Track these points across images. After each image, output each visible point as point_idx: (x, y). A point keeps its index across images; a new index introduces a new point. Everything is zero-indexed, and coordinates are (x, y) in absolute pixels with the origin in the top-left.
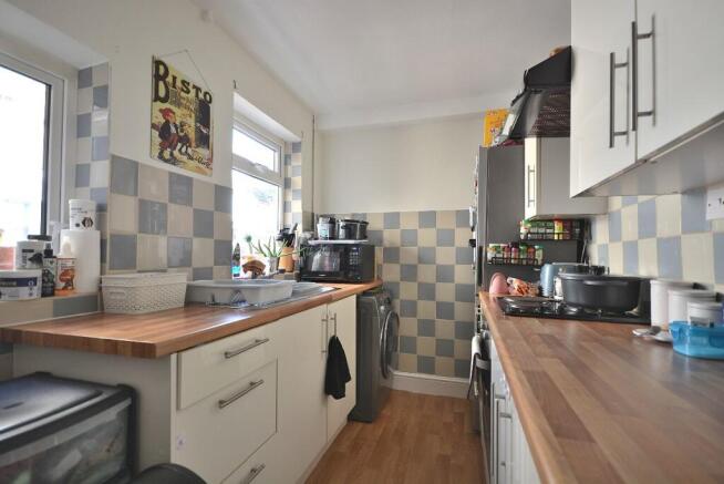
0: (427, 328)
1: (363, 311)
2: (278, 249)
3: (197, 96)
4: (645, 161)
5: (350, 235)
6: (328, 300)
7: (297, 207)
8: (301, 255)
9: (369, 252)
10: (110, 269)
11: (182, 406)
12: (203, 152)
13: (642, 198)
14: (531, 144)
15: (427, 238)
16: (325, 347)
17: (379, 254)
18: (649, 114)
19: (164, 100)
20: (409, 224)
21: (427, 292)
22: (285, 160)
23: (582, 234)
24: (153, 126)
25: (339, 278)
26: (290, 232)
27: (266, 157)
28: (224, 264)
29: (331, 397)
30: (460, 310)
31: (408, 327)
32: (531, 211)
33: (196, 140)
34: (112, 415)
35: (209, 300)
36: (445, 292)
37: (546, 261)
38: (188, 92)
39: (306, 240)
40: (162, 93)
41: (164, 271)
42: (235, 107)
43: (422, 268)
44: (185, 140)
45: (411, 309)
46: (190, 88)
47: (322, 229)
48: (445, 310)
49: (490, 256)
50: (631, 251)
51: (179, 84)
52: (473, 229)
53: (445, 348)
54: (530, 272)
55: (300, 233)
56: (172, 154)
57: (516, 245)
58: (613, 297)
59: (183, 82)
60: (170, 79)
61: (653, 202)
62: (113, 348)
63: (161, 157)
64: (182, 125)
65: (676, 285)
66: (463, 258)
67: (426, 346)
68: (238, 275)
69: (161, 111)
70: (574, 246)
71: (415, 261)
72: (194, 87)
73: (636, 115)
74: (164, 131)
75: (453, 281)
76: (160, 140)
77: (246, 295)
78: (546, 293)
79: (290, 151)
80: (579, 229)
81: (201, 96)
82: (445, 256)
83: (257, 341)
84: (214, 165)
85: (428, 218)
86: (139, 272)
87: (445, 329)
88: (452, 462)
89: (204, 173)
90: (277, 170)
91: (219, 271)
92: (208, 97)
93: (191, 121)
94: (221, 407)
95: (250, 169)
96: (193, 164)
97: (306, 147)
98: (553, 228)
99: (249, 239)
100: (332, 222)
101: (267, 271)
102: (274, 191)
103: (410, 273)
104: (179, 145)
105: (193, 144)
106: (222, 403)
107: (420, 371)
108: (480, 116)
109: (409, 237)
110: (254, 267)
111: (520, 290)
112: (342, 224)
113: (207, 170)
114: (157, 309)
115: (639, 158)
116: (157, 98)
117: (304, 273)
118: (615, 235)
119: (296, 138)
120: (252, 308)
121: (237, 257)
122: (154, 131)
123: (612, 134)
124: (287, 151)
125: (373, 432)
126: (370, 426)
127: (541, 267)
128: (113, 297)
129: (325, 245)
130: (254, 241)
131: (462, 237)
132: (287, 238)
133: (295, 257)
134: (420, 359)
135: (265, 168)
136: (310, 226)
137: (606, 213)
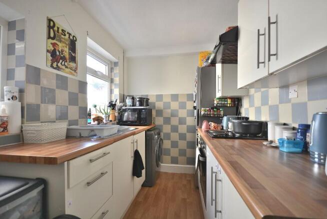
0: (174, 144)
1: (148, 138)
2: (109, 111)
3: (69, 37)
4: (272, 74)
5: (141, 105)
6: (134, 134)
7: (116, 92)
8: (119, 113)
9: (149, 112)
10: (27, 121)
11: (71, 186)
12: (72, 65)
13: (263, 90)
14: (219, 66)
15: (174, 105)
16: (133, 155)
17: (154, 113)
18: (275, 55)
19: (53, 38)
20: (166, 100)
21: (175, 129)
22: (111, 70)
23: (238, 104)
24: (48, 51)
25: (137, 124)
26: (114, 103)
27: (102, 68)
28: (83, 118)
29: (135, 177)
30: (189, 137)
31: (167, 144)
32: (219, 94)
33: (69, 59)
34: (35, 193)
35: (78, 135)
36: (183, 129)
37: (225, 115)
38: (65, 35)
39: (121, 107)
40: (52, 35)
41: (55, 122)
42: (88, 45)
43: (172, 119)
44: (64, 59)
45: (168, 136)
46: (66, 33)
47: (129, 102)
48: (182, 137)
49: (202, 113)
50: (258, 111)
51: (60, 31)
52: (194, 102)
53: (182, 153)
54: (218, 120)
55: (118, 104)
56: (57, 65)
57: (213, 108)
58: (253, 129)
59: (63, 30)
60: (56, 29)
62: (34, 160)
63: (52, 66)
64: (62, 51)
65: (278, 124)
66: (191, 114)
67: (174, 152)
68: (91, 123)
69: (51, 43)
70: (235, 109)
71: (169, 116)
72: (68, 33)
73: (270, 55)
74: (53, 54)
75: (185, 124)
77: (96, 132)
78: (225, 128)
79: (113, 66)
80: (237, 102)
81: (71, 37)
82: (182, 113)
83: (104, 154)
84: (78, 71)
85: (175, 97)
86: (42, 122)
87: (183, 145)
88: (188, 200)
89: (74, 75)
90: (107, 74)
91: (81, 121)
92: (75, 38)
93: (67, 50)
94: (88, 186)
95: (95, 73)
96: (67, 70)
97: (121, 64)
98: (227, 101)
99: (95, 106)
100: (133, 98)
101: (104, 121)
102: (106, 84)
104: (61, 61)
105: (68, 61)
106: (88, 184)
107: (172, 163)
108: (197, 53)
109: (167, 105)
110: (98, 119)
111: (214, 127)
112: (138, 99)
114: (53, 140)
115: (270, 73)
116: (49, 37)
117: (121, 122)
118: (252, 104)
119: (116, 60)
120: (100, 138)
121: (90, 115)
122: (48, 53)
123: (259, 63)
124: (112, 66)
125: (153, 191)
126: (151, 189)
127: (222, 117)
128: (28, 135)
129: (129, 109)
130: (98, 108)
131: (190, 105)
132: (112, 105)
133: (116, 114)
134: (172, 158)
135: (102, 73)
136: (123, 100)
137: (248, 95)
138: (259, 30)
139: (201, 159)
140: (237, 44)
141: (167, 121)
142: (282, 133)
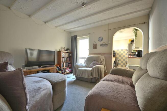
0: (122, 62)
5: (114, 52)
15: (122, 52)
21: (122, 58)
32: (133, 50)
36: (124, 58)
43: (121, 56)
48: (124, 60)
49: (129, 54)
53: (124, 64)
57: (132, 53)
66: (126, 54)
67: (122, 64)
82: (124, 54)
87: (124, 62)
103: (120, 56)
109: (120, 52)
131: (126, 52)
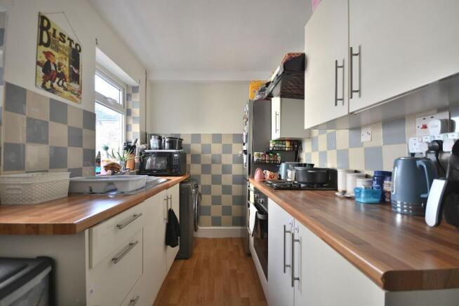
0: (216, 200)
1: (183, 192)
2: (125, 155)
3: (70, 45)
4: (352, 113)
5: (172, 147)
6: (167, 187)
7: (136, 129)
8: (140, 160)
10: (4, 171)
11: (93, 266)
12: (74, 86)
13: (329, 131)
15: (216, 149)
16: (166, 216)
17: (189, 159)
18: (357, 91)
19: (47, 45)
20: (206, 141)
21: (216, 180)
22: (127, 97)
23: (298, 147)
24: (38, 63)
25: (167, 173)
26: (132, 144)
27: (114, 94)
28: (88, 165)
29: (169, 247)
30: (236, 190)
31: (206, 200)
33: (70, 76)
34: (39, 279)
35: (88, 191)
36: (227, 180)
37: (282, 162)
38: (64, 42)
39: (143, 150)
40: (45, 40)
41: (47, 171)
42: (97, 59)
43: (214, 166)
44: (62, 76)
45: (208, 190)
46: (66, 39)
47: (154, 142)
48: (227, 190)
49: (255, 159)
50: (323, 156)
51: (58, 35)
52: (244, 144)
54: (274, 167)
55: (138, 145)
56: (52, 85)
57: (268, 153)
58: (319, 178)
59: (61, 34)
60: (51, 31)
61: (335, 133)
63: (44, 86)
64: (60, 65)
65: (349, 171)
68: (100, 173)
69: (44, 52)
70: (294, 153)
71: (210, 163)
72: (69, 39)
73: (352, 91)
74: (46, 67)
75: (230, 173)
76: (42, 74)
77: (117, 186)
78: (282, 178)
79: (131, 92)
80: (297, 145)
81: (73, 46)
82: (227, 159)
83: (134, 216)
84: (83, 96)
85: (217, 138)
86: (27, 172)
87: (227, 200)
89: (77, 102)
90: (121, 103)
91: (86, 171)
92: (78, 48)
93: (66, 63)
94: (115, 263)
95: (105, 101)
96: (67, 94)
97: (142, 88)
98: (285, 144)
99: (107, 148)
100: (160, 138)
101: (122, 170)
102: (120, 117)
104: (57, 79)
105: (68, 80)
106: (115, 260)
107: (213, 225)
108: (248, 83)
109: (207, 149)
110: (112, 168)
111: (270, 176)
112: (167, 140)
113: (77, 99)
114: (49, 199)
115: (350, 111)
116: (41, 43)
117: (141, 170)
118: (315, 149)
119: (132, 82)
120: (123, 195)
121: (99, 161)
122: (38, 67)
123: (336, 100)
124: (129, 92)
125: (190, 264)
126: (188, 261)
127: (280, 164)
128: (10, 192)
129: (153, 153)
130: (110, 151)
131: (238, 149)
132: (129, 148)
133: (137, 160)
134: (213, 218)
135: (115, 101)
136: (145, 139)
137: (310, 137)
138: (336, 61)
139: (260, 216)
140: (304, 76)
141: (206, 169)
142: (356, 181)
